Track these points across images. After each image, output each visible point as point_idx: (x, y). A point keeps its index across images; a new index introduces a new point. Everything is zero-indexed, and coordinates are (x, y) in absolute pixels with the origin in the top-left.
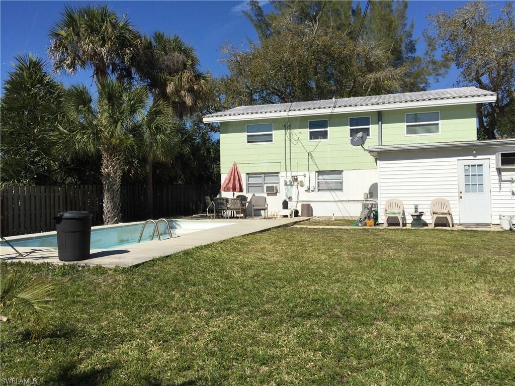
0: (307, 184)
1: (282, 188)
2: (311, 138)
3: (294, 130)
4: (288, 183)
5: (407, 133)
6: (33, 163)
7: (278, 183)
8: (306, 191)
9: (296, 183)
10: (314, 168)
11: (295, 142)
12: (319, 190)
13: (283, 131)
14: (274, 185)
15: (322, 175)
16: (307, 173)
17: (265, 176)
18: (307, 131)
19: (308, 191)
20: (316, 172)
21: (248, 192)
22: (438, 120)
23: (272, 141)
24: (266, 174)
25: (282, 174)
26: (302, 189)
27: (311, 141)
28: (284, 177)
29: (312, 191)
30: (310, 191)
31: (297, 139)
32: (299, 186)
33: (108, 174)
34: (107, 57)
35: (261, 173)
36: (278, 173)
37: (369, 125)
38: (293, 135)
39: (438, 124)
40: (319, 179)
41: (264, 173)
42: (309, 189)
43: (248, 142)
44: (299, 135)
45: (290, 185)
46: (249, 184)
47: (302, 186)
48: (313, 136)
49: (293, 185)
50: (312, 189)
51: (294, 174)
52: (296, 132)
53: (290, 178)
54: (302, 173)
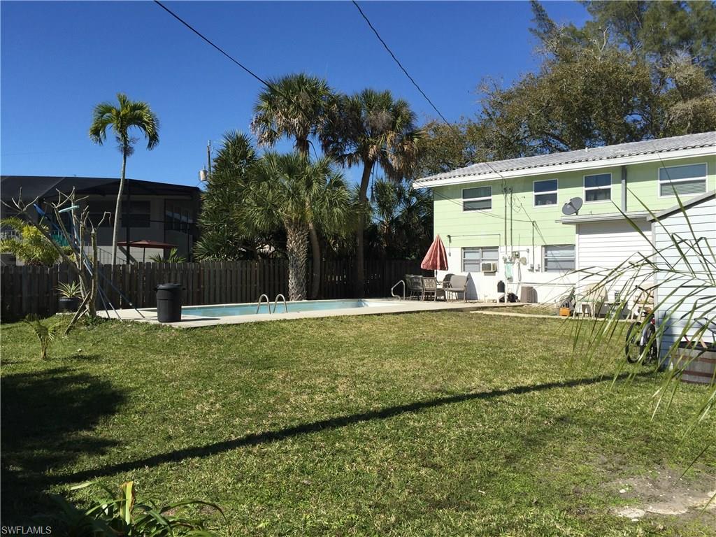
0: (531, 262)
1: (501, 266)
2: (537, 204)
3: (517, 194)
4: (508, 261)
5: (662, 194)
6: (231, 238)
7: (497, 260)
8: (529, 270)
9: (517, 260)
10: (539, 242)
11: (517, 209)
12: (546, 270)
13: (502, 196)
14: (492, 263)
15: (551, 250)
16: (531, 248)
17: (483, 252)
18: (531, 195)
19: (532, 269)
20: (542, 246)
21: (464, 270)
22: (705, 176)
23: (490, 208)
24: (484, 249)
25: (502, 249)
26: (525, 268)
27: (537, 207)
28: (504, 252)
29: (537, 271)
30: (535, 271)
31: (519, 205)
32: (521, 265)
33: (292, 250)
34: (299, 128)
35: (479, 248)
36: (498, 247)
37: (610, 184)
38: (515, 199)
39: (704, 181)
40: (546, 256)
41: (482, 248)
42: (533, 268)
43: (465, 210)
44: (522, 200)
45: (510, 263)
46: (464, 260)
47: (525, 264)
48: (540, 200)
49: (514, 263)
50: (536, 268)
51: (515, 249)
52: (518, 196)
53: (510, 254)
54: (525, 248)
